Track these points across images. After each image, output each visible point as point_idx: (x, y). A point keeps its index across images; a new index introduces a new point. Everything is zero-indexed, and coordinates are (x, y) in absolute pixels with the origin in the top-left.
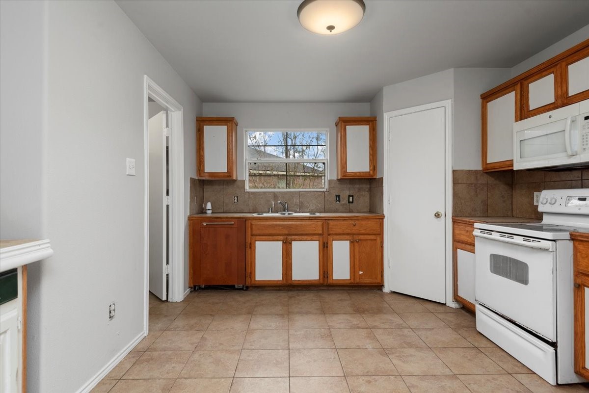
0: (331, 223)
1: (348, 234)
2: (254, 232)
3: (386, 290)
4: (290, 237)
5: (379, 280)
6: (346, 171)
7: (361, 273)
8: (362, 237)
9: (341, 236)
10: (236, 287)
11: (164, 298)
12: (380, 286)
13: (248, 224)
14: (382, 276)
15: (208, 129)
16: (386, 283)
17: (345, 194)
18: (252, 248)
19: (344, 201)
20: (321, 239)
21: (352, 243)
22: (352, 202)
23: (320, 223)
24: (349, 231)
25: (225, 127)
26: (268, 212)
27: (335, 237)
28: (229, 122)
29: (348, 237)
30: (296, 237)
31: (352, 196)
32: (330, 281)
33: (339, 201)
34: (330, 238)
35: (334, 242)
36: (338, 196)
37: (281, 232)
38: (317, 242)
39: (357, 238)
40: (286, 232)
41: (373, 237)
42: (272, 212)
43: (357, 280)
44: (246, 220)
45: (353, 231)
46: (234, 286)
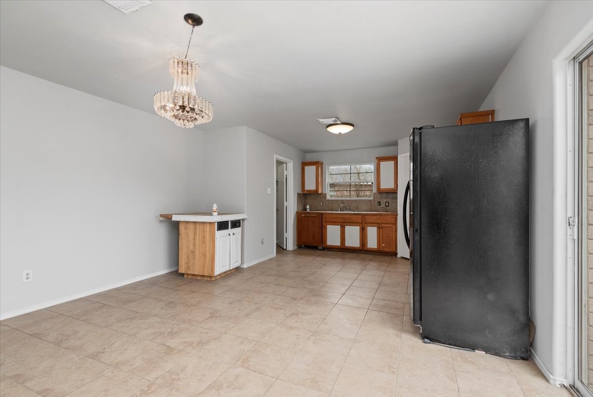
0: (366, 217)
1: (376, 223)
2: (327, 220)
3: (399, 256)
4: (344, 224)
5: (394, 250)
6: (380, 188)
7: (383, 245)
8: (384, 225)
9: (372, 224)
10: (319, 248)
11: (285, 248)
12: (395, 254)
13: (324, 216)
14: (396, 248)
15: (306, 168)
16: (398, 252)
17: (383, 201)
18: (326, 228)
19: (383, 205)
20: (361, 226)
21: (379, 228)
22: (388, 206)
23: (360, 217)
24: (376, 222)
25: (315, 166)
26: (338, 211)
27: (368, 225)
28: (318, 164)
29: (376, 225)
30: (347, 224)
31: (388, 202)
32: (366, 248)
33: (380, 205)
34: (366, 225)
35: (368, 227)
36: (379, 202)
37: (340, 221)
38: (359, 227)
39: (381, 226)
40: (342, 221)
41: (391, 226)
42: (340, 211)
43: (381, 249)
44: (322, 214)
45: (379, 222)
46: (318, 247)
